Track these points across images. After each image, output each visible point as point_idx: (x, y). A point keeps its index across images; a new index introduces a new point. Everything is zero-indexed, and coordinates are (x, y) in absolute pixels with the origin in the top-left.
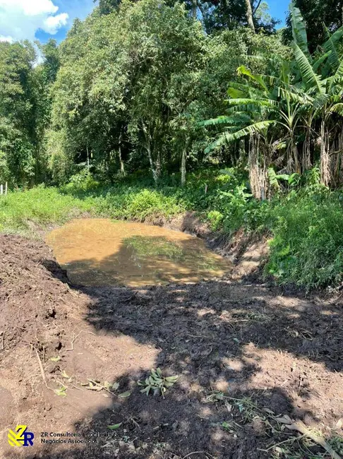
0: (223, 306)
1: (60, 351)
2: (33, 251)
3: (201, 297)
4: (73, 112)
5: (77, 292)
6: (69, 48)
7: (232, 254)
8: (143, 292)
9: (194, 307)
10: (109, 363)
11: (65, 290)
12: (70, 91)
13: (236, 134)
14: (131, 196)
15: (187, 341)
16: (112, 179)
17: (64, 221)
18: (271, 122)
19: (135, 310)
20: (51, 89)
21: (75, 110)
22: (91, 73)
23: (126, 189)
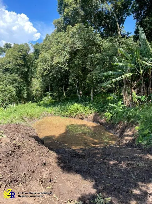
0: (121, 159)
1: (51, 183)
2: (28, 132)
3: (109, 154)
4: (46, 72)
5: (52, 152)
6: (44, 46)
7: (118, 133)
8: (81, 151)
9: (107, 160)
10: (75, 190)
11: (47, 151)
12: (45, 63)
13: (117, 79)
14: (69, 106)
15: (109, 178)
16: (60, 99)
17: (40, 118)
18: (133, 73)
19: (79, 161)
20: (36, 63)
21: (47, 71)
22: (53, 55)
23: (67, 103)
